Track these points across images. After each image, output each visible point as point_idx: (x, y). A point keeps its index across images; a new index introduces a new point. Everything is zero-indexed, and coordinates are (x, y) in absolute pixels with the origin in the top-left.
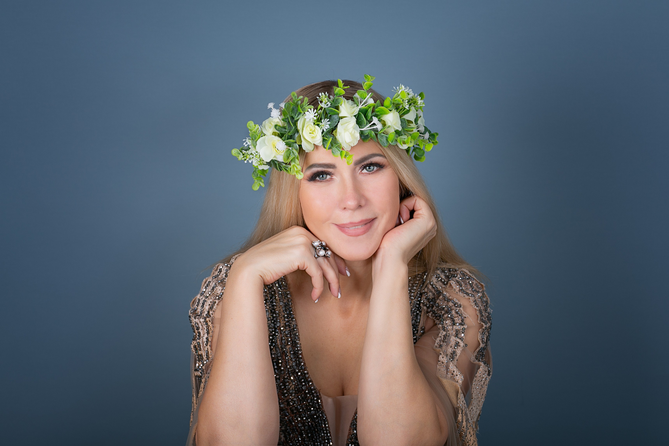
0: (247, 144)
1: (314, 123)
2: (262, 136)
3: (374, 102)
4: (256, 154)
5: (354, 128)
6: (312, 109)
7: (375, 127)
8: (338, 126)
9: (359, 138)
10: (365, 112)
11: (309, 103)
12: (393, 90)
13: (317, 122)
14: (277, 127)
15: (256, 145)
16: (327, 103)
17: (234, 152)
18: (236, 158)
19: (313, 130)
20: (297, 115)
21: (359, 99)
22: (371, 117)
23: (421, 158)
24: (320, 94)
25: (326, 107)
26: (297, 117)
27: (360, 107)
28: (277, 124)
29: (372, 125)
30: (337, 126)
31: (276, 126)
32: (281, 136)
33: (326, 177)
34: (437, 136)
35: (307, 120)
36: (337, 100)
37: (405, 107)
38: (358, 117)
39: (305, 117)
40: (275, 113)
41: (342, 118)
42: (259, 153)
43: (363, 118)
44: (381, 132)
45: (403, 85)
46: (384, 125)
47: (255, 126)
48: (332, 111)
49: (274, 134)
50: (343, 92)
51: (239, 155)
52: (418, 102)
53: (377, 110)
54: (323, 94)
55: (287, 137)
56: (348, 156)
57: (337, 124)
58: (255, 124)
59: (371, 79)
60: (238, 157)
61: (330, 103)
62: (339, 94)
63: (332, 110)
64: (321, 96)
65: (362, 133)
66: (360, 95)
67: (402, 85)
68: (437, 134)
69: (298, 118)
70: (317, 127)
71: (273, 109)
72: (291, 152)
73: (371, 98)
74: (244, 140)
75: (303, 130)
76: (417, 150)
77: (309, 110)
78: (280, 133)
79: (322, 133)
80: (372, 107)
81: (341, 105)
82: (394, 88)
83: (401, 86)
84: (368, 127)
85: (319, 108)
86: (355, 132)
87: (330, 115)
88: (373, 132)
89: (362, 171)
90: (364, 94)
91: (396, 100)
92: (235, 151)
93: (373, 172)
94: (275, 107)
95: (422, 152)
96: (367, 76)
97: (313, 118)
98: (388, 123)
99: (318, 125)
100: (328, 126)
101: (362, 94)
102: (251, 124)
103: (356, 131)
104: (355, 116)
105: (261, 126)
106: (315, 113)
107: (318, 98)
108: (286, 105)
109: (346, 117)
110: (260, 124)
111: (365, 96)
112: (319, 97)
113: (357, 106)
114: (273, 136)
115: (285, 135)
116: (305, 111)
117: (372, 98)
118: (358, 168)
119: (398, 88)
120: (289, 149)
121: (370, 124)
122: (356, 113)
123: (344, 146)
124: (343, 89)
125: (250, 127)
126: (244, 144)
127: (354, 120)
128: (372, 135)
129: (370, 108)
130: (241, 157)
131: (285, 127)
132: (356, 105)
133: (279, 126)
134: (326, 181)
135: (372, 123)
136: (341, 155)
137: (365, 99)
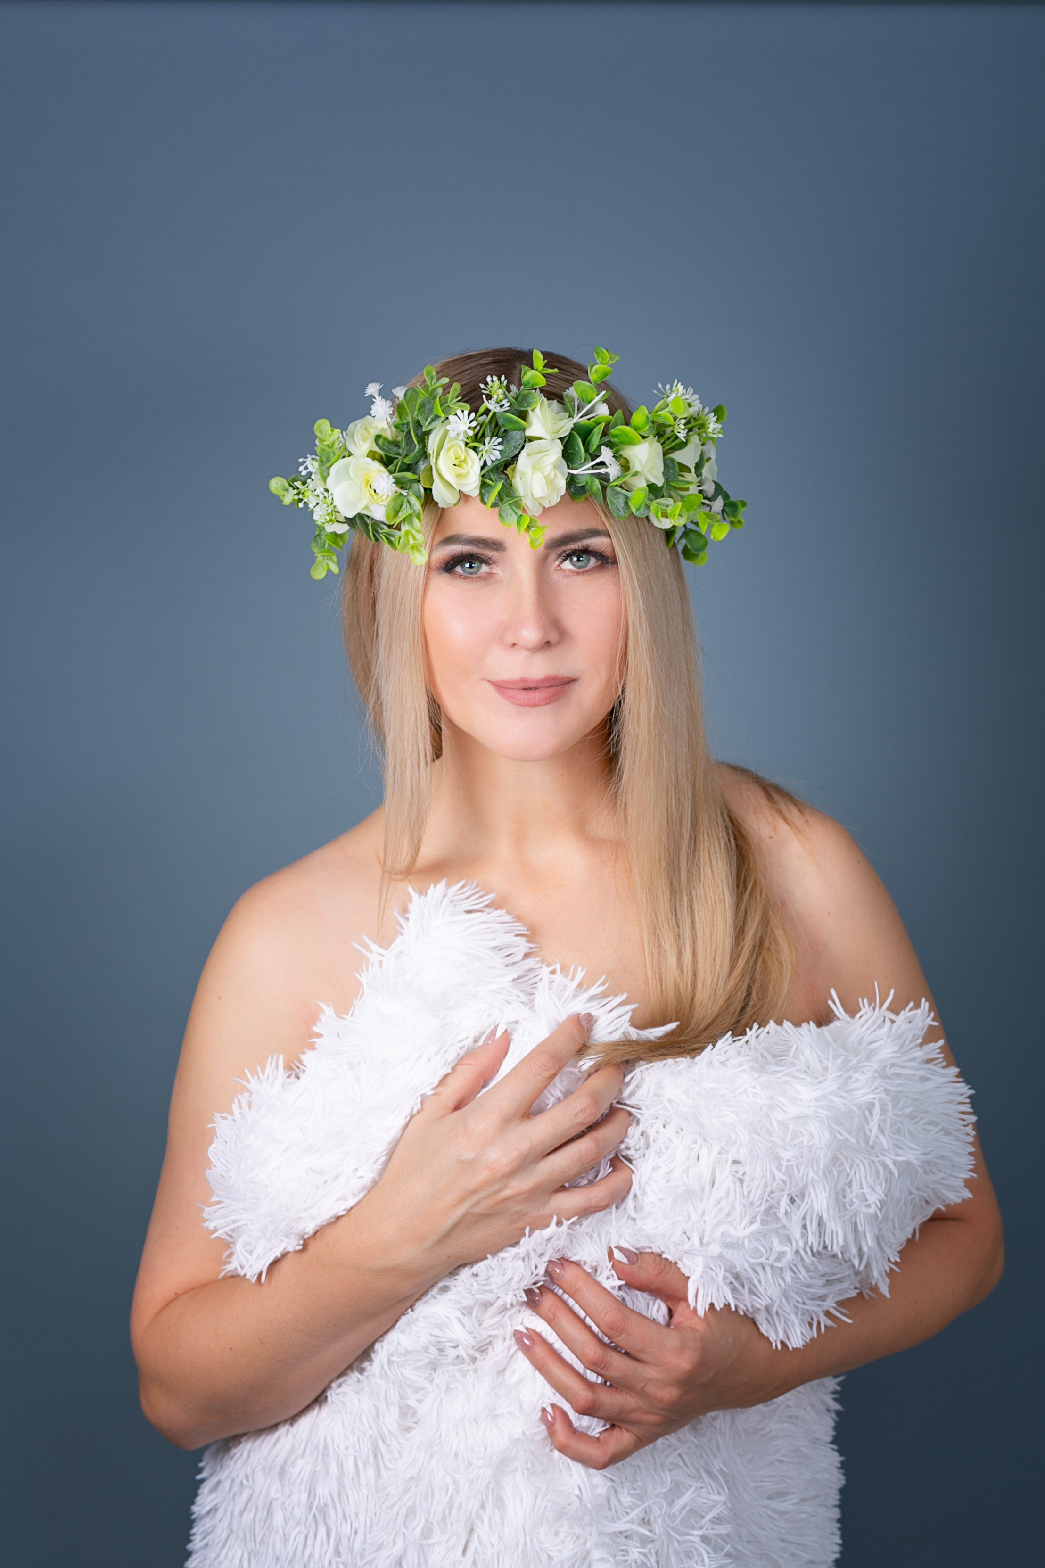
0: (308, 471)
1: (467, 444)
2: (344, 457)
3: (608, 413)
4: (326, 494)
5: (556, 467)
6: (466, 412)
7: (603, 471)
8: (521, 457)
9: (563, 491)
10: (584, 433)
11: (460, 398)
12: (655, 392)
13: (473, 442)
14: (381, 442)
15: (329, 474)
16: (501, 401)
17: (276, 484)
18: (277, 499)
19: (462, 458)
20: (429, 420)
21: (576, 400)
22: (598, 446)
23: (697, 556)
24: (489, 379)
25: (498, 410)
26: (429, 424)
27: (576, 419)
28: (380, 434)
29: (597, 464)
30: (517, 455)
31: (378, 437)
32: (386, 462)
33: (479, 568)
34: (744, 509)
35: (452, 434)
36: (525, 397)
37: (679, 435)
38: (568, 444)
39: (448, 427)
40: (381, 410)
41: (531, 439)
42: (332, 494)
43: (579, 447)
44: (615, 483)
45: (680, 383)
46: (626, 467)
47: (332, 431)
48: (510, 421)
49: (371, 454)
50: (542, 382)
51: (285, 493)
52: (708, 428)
53: (613, 431)
54: (495, 378)
55: (400, 466)
56: (533, 529)
57: (519, 453)
58: (333, 426)
59: (610, 359)
60: (282, 498)
61: (509, 404)
62: (533, 385)
63: (511, 418)
64: (490, 383)
65: (571, 481)
66: (580, 392)
67: (678, 382)
68: (744, 504)
69: (430, 428)
70: (472, 452)
71: (377, 397)
72: (405, 501)
73: (604, 402)
74: (301, 460)
75: (438, 455)
76: (693, 536)
77: (459, 412)
78: (386, 455)
79: (482, 468)
80: (603, 424)
81: (533, 410)
82: (660, 386)
83: (677, 385)
84: (588, 469)
85: (482, 409)
86: (555, 475)
87: (506, 429)
88: (597, 481)
89: (561, 563)
90: (590, 392)
91: (660, 416)
92: (277, 484)
93: (587, 569)
94: (381, 393)
95: (702, 542)
96: (602, 352)
97: (466, 432)
98: (636, 466)
99: (475, 449)
100: (496, 455)
101: (585, 390)
102: (323, 426)
103: (559, 475)
104: (561, 439)
105: (344, 433)
106: (471, 422)
107: (482, 386)
108: (409, 393)
109: (541, 439)
110: (344, 429)
111: (589, 397)
112: (486, 384)
113: (570, 416)
114: (368, 459)
115: (395, 462)
116: (450, 414)
117: (605, 404)
118: (553, 556)
119: (668, 387)
120: (401, 494)
121: (592, 460)
122: (565, 432)
123: (526, 505)
124: (543, 375)
125: (321, 432)
126: (301, 468)
127: (559, 447)
128: (595, 488)
129: (598, 424)
130: (288, 498)
131: (399, 442)
132: (568, 414)
133: (386, 439)
134: (476, 578)
135: (598, 460)
136: (518, 523)
137: (589, 403)
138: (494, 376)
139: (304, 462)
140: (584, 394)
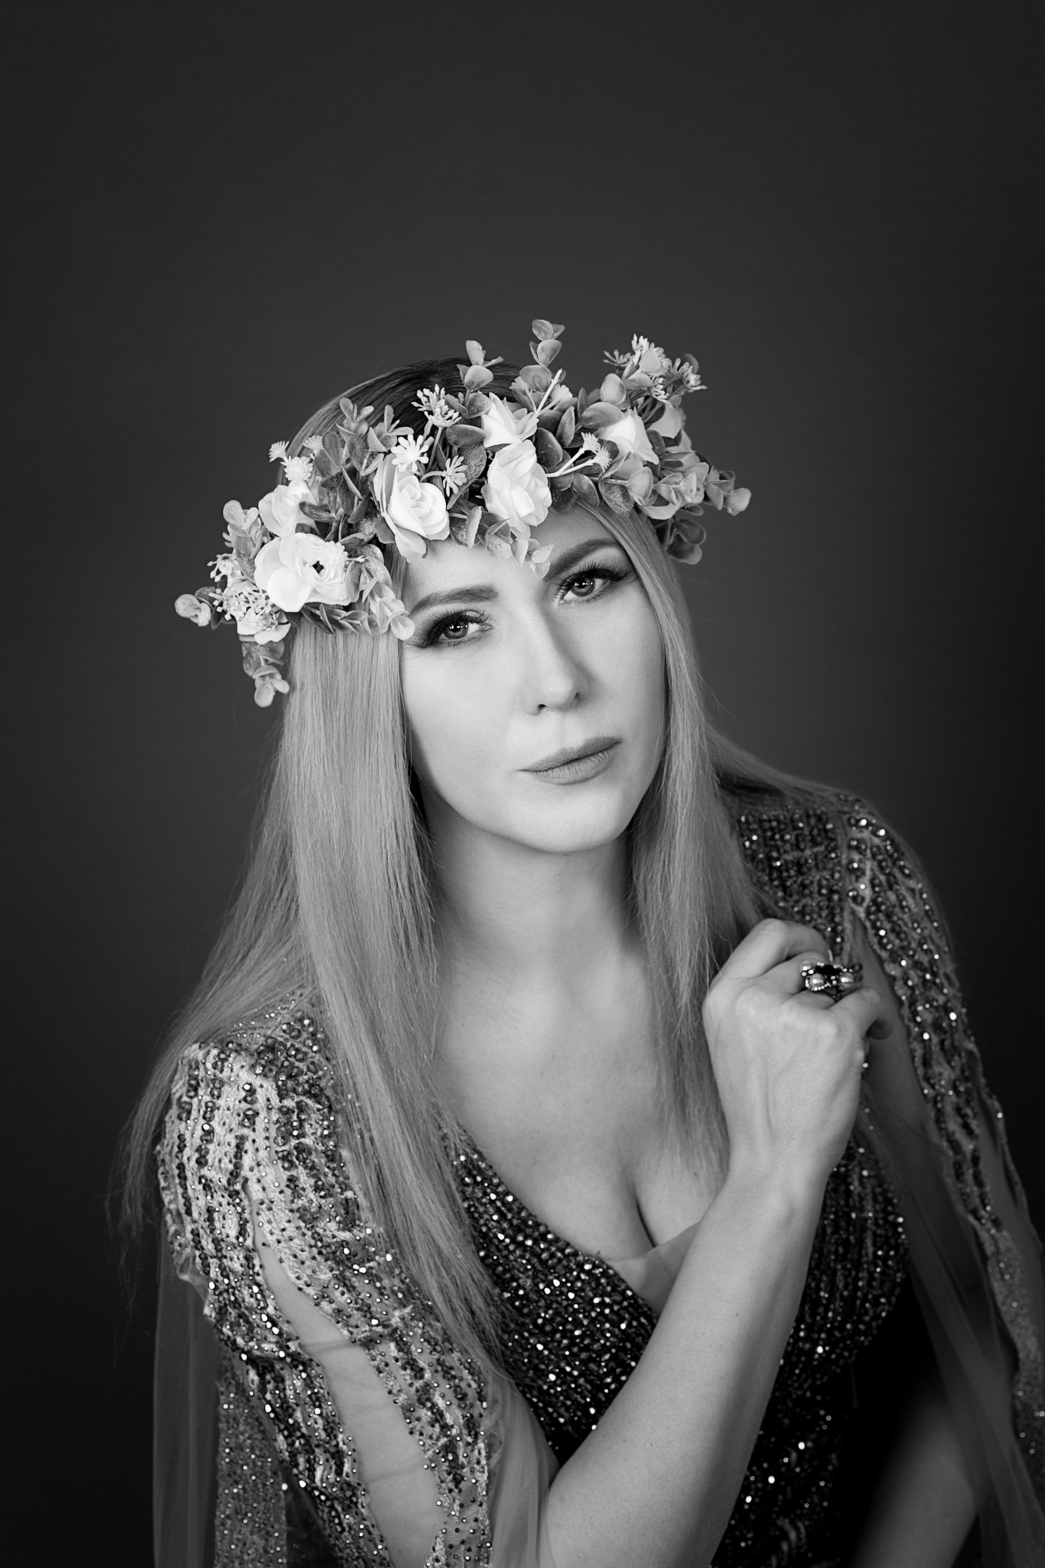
0: (221, 575)
1: (419, 478)
2: (267, 542)
3: (571, 395)
5: (534, 474)
6: (411, 437)
7: (590, 463)
8: (490, 474)
9: (549, 501)
10: (551, 425)
11: (398, 422)
13: (426, 473)
14: (307, 509)
15: (254, 568)
16: (446, 414)
17: (184, 606)
18: (188, 623)
19: (419, 496)
20: (365, 461)
21: (527, 392)
22: (576, 434)
24: (419, 394)
25: (449, 423)
26: (367, 467)
27: (537, 412)
28: (304, 500)
29: (582, 457)
30: (484, 474)
31: (302, 505)
32: (323, 530)
33: (466, 629)
35: (402, 468)
36: (472, 403)
37: (658, 398)
38: (537, 440)
39: (394, 462)
41: (493, 451)
43: (552, 444)
44: (608, 474)
45: (642, 337)
46: (614, 451)
47: (246, 514)
48: (465, 433)
49: (300, 529)
50: (488, 376)
51: (197, 612)
52: (688, 382)
53: (586, 414)
54: (427, 391)
57: (487, 469)
59: (555, 331)
60: (195, 620)
61: (457, 413)
62: (479, 384)
63: (466, 430)
64: (424, 400)
65: (553, 485)
66: (530, 380)
67: (638, 338)
69: (369, 470)
70: (428, 486)
71: (285, 458)
72: (364, 569)
73: (561, 384)
74: (210, 564)
76: (685, 526)
77: (401, 440)
78: (317, 523)
79: (447, 499)
80: (572, 409)
81: (487, 413)
83: (638, 342)
84: (570, 467)
85: (428, 429)
86: (536, 484)
87: (459, 446)
88: (586, 478)
89: (564, 595)
90: (543, 376)
91: (633, 380)
92: (184, 604)
93: (593, 594)
94: (290, 453)
96: (543, 325)
97: (419, 462)
98: (625, 447)
99: (429, 480)
100: (461, 479)
101: (537, 376)
102: (232, 509)
103: (539, 482)
104: (530, 438)
106: (421, 446)
107: (415, 404)
108: (327, 439)
109: (508, 445)
110: (256, 506)
111: (544, 383)
112: (419, 401)
113: (529, 412)
114: (299, 534)
115: (331, 528)
116: (391, 446)
117: (564, 386)
118: (554, 588)
120: (357, 563)
121: (572, 456)
122: (531, 429)
123: (514, 528)
124: (488, 368)
125: (232, 517)
126: (213, 574)
127: (530, 451)
128: (585, 487)
129: (564, 412)
130: (203, 618)
131: (326, 506)
132: (525, 410)
133: (311, 506)
134: (464, 642)
135: (581, 452)
137: (546, 390)
138: (425, 390)
139: (215, 566)
140: (537, 381)
